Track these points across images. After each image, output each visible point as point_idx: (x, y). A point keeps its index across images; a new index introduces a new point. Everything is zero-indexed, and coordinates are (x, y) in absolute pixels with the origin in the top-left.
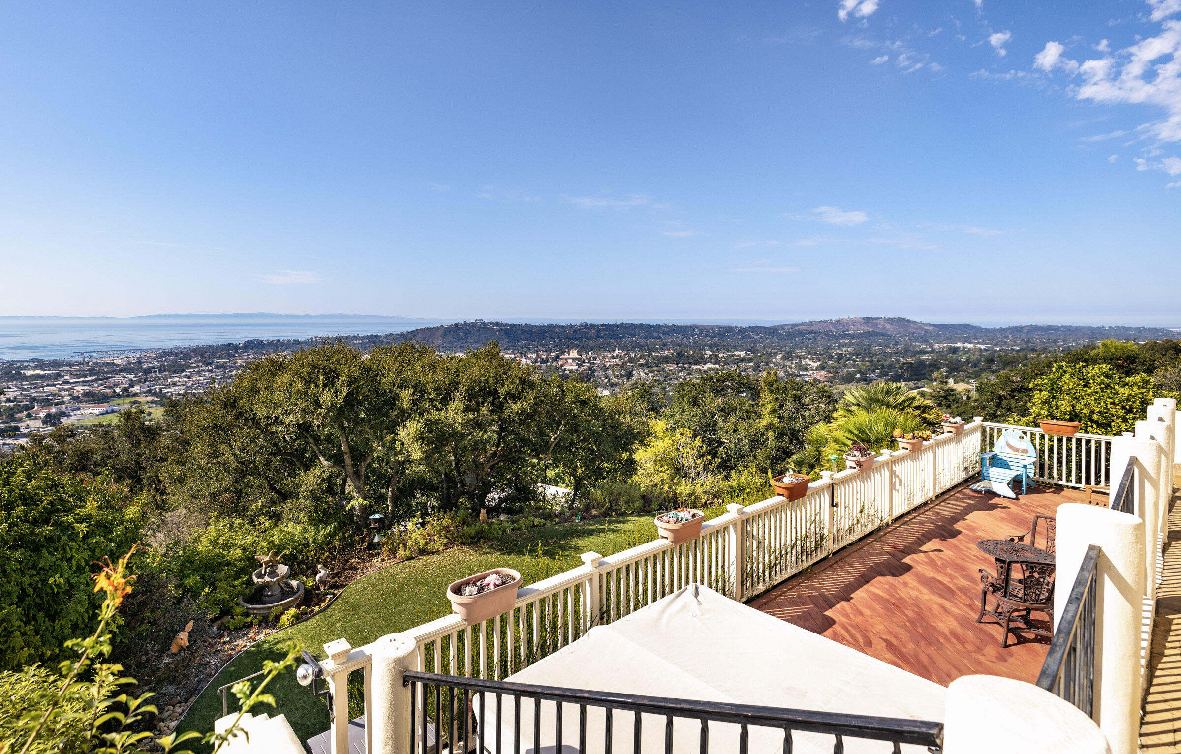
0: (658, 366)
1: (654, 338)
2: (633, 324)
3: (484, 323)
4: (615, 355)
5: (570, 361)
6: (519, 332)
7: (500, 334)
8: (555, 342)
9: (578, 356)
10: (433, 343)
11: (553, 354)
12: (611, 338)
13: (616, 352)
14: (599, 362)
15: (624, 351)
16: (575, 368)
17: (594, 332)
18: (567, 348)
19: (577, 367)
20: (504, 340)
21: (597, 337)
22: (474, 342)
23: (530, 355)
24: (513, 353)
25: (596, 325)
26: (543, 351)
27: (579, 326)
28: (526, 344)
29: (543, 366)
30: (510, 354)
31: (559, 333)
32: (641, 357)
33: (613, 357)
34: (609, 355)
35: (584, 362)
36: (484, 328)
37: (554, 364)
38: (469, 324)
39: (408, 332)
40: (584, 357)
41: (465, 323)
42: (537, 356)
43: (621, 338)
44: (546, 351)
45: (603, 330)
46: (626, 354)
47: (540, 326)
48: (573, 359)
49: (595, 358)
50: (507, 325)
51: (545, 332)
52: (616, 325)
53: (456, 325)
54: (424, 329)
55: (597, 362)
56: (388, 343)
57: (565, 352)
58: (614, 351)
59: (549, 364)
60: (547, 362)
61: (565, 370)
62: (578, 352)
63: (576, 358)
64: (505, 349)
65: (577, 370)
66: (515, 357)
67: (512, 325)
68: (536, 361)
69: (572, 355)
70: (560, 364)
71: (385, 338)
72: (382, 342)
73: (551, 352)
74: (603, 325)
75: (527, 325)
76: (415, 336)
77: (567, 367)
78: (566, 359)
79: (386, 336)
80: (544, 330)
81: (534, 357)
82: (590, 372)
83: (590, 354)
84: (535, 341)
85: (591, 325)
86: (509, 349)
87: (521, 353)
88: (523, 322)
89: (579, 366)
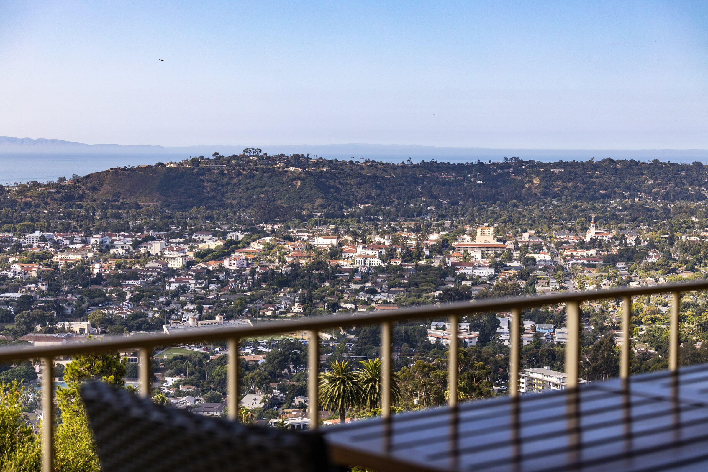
0: (692, 270)
1: (689, 198)
2: (634, 163)
3: (265, 158)
4: (588, 239)
5: (477, 255)
6: (352, 181)
7: (303, 187)
8: (439, 206)
9: (495, 242)
10: (138, 207)
11: (434, 237)
12: (579, 198)
13: (591, 233)
14: (548, 257)
15: (610, 230)
16: (486, 272)
17: (536, 181)
18: (471, 221)
19: (492, 271)
20: (313, 202)
21: (545, 194)
22: (240, 205)
23: (377, 239)
24: (336, 233)
25: (541, 165)
26: (411, 230)
27: (499, 166)
28: (367, 211)
29: (408, 266)
30: (327, 236)
31: (450, 183)
32: (652, 246)
33: (582, 245)
34: (573, 239)
35: (510, 258)
36: (264, 171)
37: (436, 263)
38: (228, 160)
39: (77, 180)
40: (510, 245)
41: (218, 158)
42: (395, 241)
43: (604, 196)
44: (417, 230)
45: (559, 177)
46: (615, 238)
47: (403, 166)
48: (483, 248)
49: (538, 248)
50: (320, 162)
51: (416, 181)
52: (591, 165)
53: (195, 162)
54: (115, 172)
55: (543, 257)
56: (28, 205)
57: (464, 232)
58: (585, 229)
59: (422, 262)
60: (419, 256)
61: (463, 277)
62: (497, 232)
63: (490, 247)
64: (317, 223)
65: (491, 278)
66: (340, 245)
67: (334, 164)
68: (392, 255)
69: (480, 240)
70: (450, 261)
71: (19, 193)
72: (13, 203)
73: (429, 232)
74: (560, 164)
75: (372, 165)
76: (94, 189)
77: (468, 270)
78: (466, 248)
79: (23, 189)
80: (414, 176)
81: (387, 243)
82: (523, 284)
83: (525, 237)
84: (390, 203)
85: (531, 164)
86: (325, 224)
87: (355, 235)
88: (360, 157)
89: (499, 267)
